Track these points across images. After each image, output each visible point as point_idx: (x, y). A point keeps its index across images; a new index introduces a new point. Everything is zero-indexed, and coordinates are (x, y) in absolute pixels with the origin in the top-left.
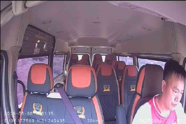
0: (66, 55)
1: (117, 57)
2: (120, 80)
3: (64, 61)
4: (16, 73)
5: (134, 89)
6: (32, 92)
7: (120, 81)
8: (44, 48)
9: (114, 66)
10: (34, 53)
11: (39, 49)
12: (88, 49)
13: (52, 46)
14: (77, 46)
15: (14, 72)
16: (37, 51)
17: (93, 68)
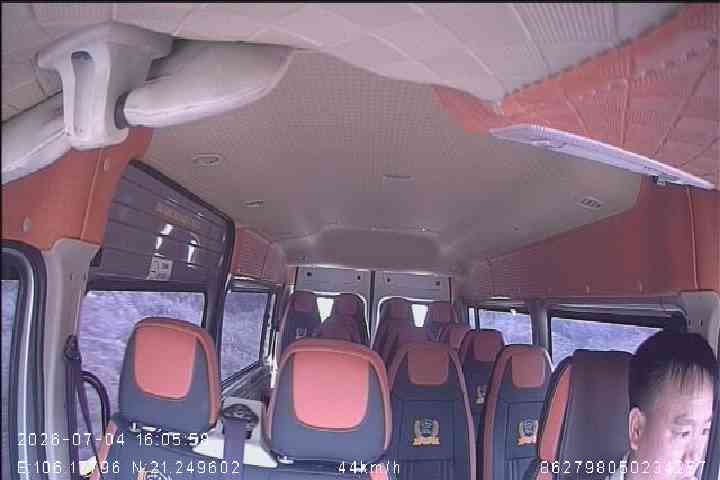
0: (274, 296)
1: (472, 311)
2: (481, 401)
3: (266, 316)
4: (76, 342)
5: (530, 435)
6: (134, 425)
7: (480, 405)
8: (189, 260)
9: (458, 346)
10: (151, 277)
11: (170, 263)
12: (359, 278)
13: (220, 254)
14: (319, 262)
15: (70, 337)
16: (160, 268)
17: (376, 354)
